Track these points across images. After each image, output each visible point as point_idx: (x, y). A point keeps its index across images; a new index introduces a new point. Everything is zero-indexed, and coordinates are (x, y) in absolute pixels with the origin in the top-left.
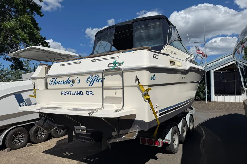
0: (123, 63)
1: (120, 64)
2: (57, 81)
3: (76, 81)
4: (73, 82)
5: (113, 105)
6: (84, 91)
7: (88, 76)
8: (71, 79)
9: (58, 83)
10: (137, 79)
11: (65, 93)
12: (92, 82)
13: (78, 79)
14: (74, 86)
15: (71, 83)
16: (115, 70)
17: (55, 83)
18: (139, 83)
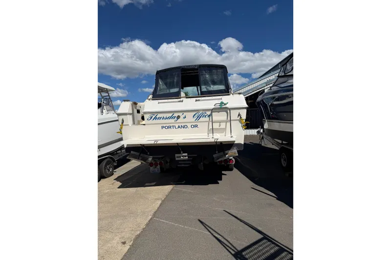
0: (227, 103)
1: (225, 104)
2: (158, 117)
3: (182, 117)
4: (178, 117)
5: (217, 134)
6: (189, 125)
7: (194, 113)
8: (176, 115)
9: (160, 118)
10: (239, 115)
11: (166, 127)
12: (199, 117)
13: (184, 115)
14: (179, 120)
15: (176, 119)
16: (222, 108)
17: (155, 118)
18: (241, 117)
